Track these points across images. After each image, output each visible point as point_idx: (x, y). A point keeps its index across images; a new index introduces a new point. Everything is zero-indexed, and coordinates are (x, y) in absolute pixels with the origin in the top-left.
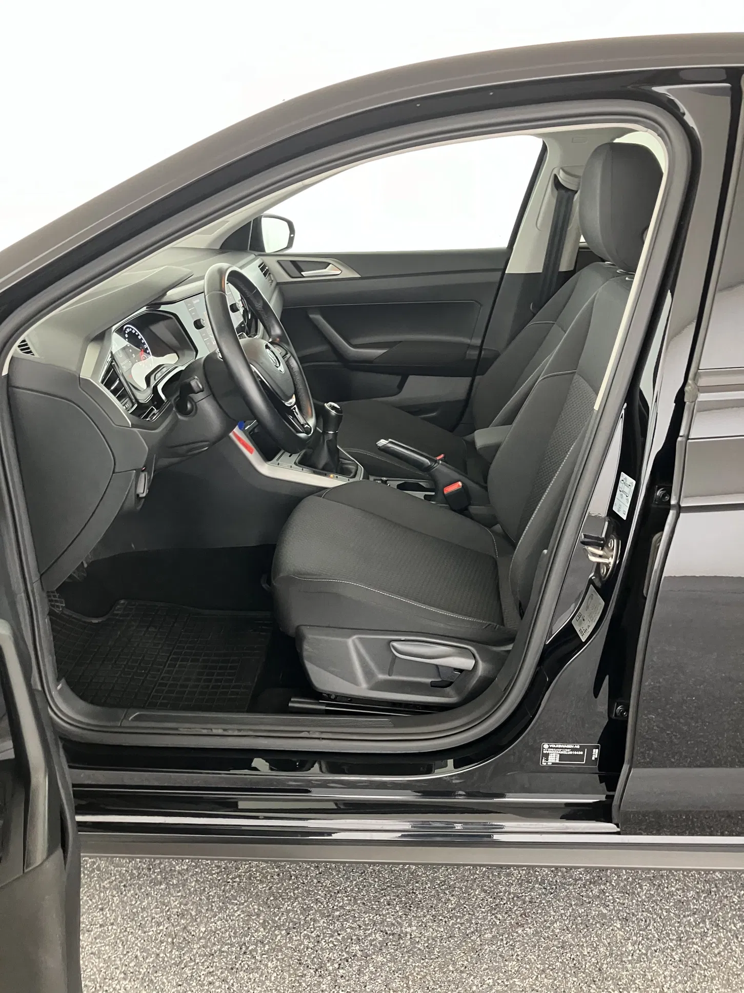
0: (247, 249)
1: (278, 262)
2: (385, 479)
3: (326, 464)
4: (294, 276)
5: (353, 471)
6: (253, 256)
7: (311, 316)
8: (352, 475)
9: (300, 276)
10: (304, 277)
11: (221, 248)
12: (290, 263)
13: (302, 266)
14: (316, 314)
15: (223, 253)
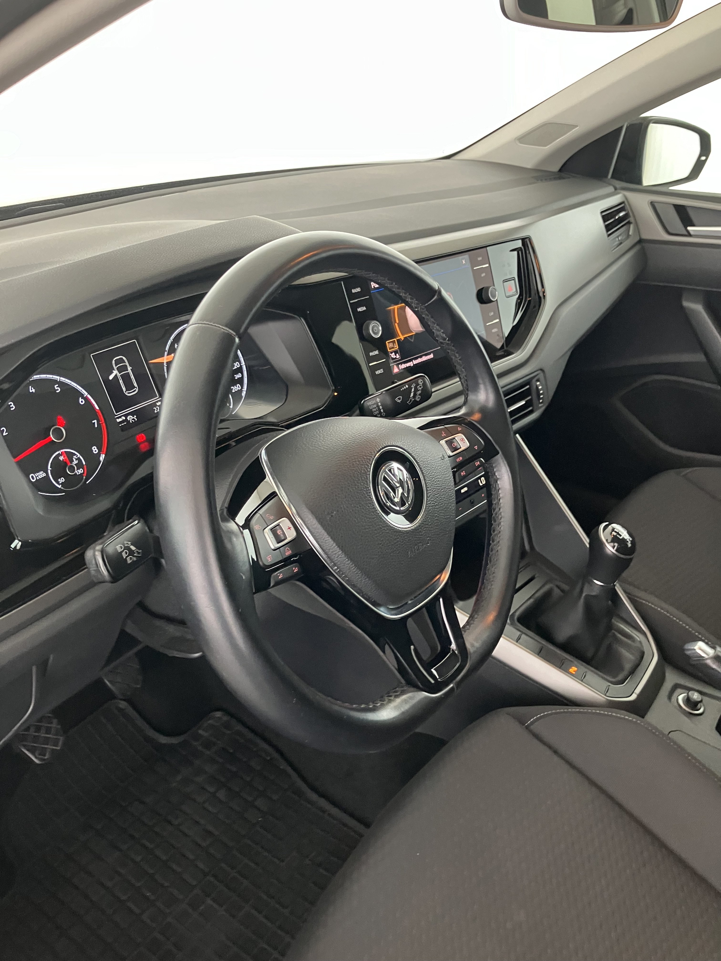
0: (606, 176)
1: (653, 204)
2: (696, 696)
3: (572, 638)
4: (671, 231)
5: (628, 666)
6: (611, 189)
7: (686, 304)
8: (620, 677)
9: (686, 233)
10: (689, 235)
11: (560, 170)
12: (672, 207)
13: (692, 214)
14: (696, 302)
15: (560, 178)
